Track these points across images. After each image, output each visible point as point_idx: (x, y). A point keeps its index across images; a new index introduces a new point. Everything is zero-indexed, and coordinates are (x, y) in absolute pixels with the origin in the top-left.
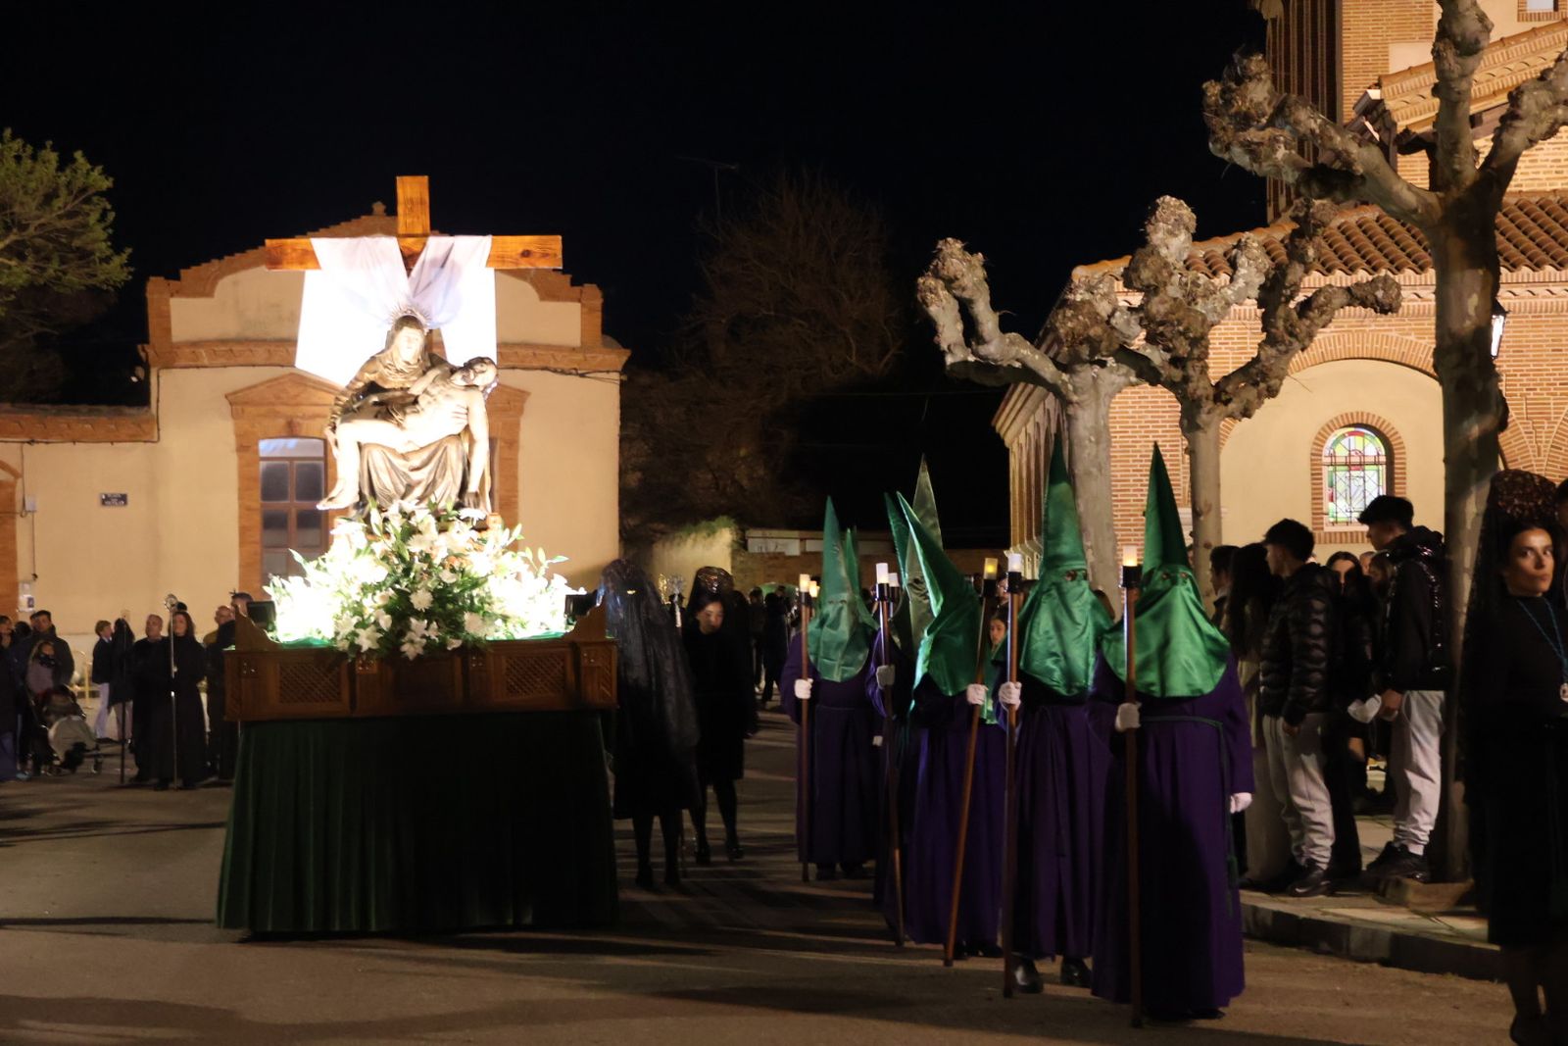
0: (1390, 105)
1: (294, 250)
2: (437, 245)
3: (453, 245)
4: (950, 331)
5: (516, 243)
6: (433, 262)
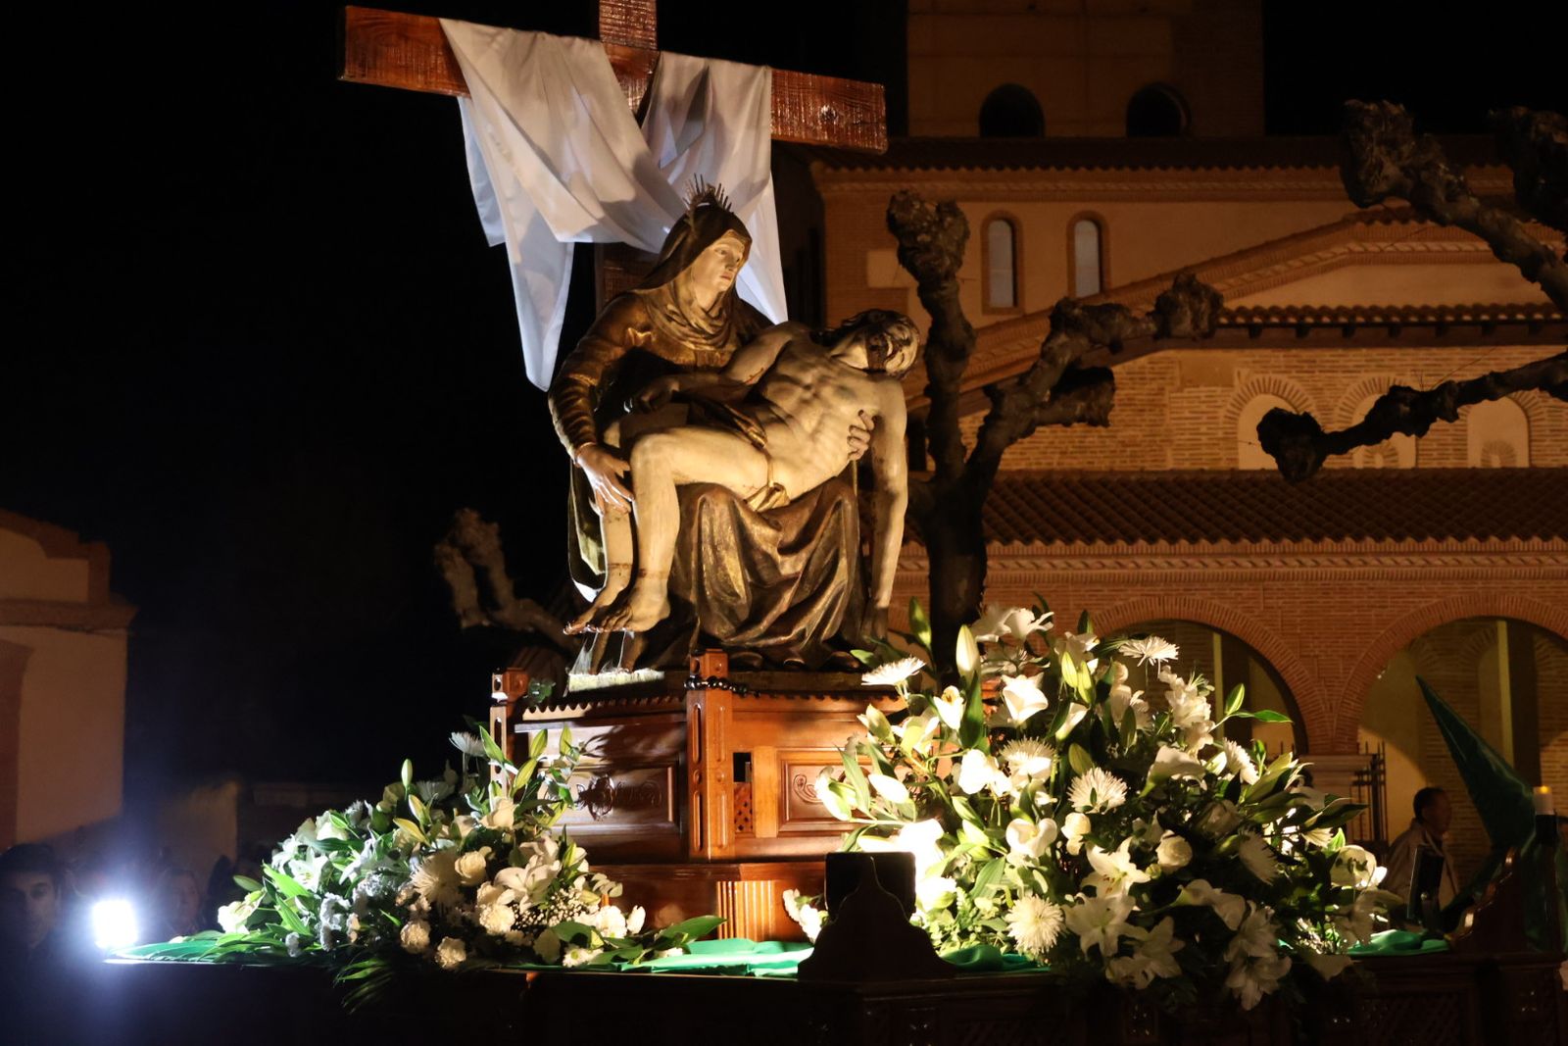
3: (705, 74)
4: (465, 595)
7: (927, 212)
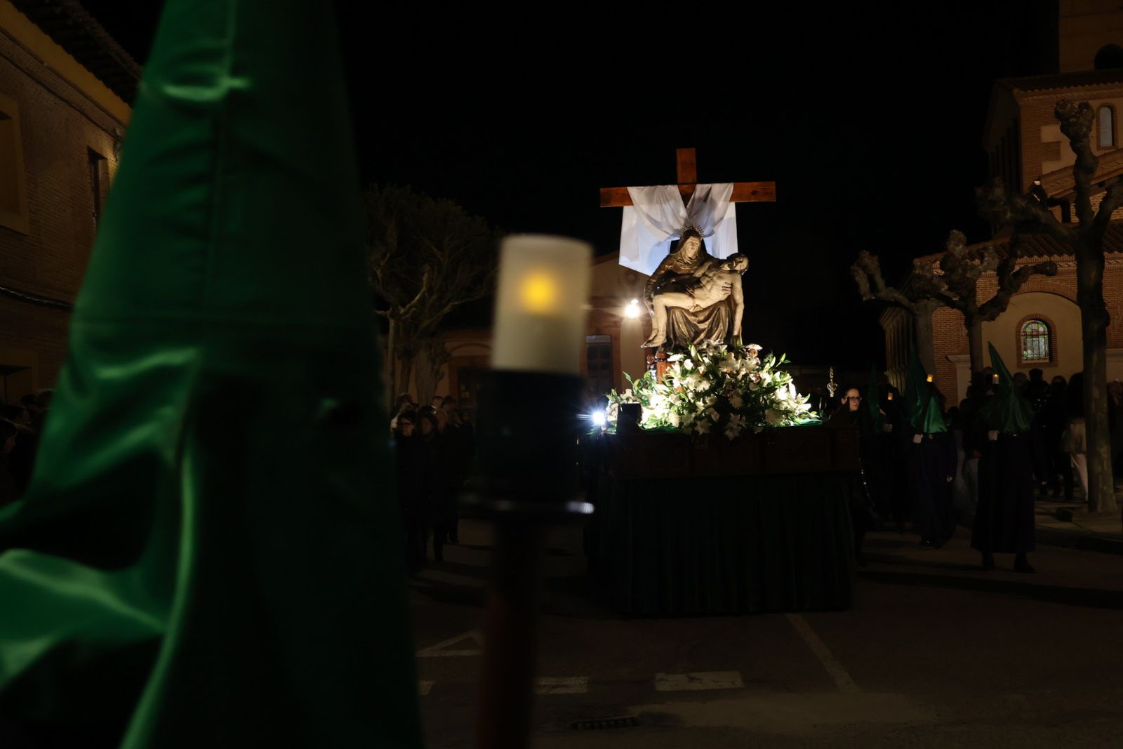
0: (1044, 187)
1: (617, 194)
2: (701, 189)
3: (710, 189)
4: (864, 286)
5: (749, 186)
6: (700, 199)
7: (1074, 107)
